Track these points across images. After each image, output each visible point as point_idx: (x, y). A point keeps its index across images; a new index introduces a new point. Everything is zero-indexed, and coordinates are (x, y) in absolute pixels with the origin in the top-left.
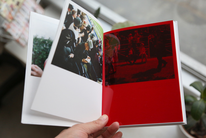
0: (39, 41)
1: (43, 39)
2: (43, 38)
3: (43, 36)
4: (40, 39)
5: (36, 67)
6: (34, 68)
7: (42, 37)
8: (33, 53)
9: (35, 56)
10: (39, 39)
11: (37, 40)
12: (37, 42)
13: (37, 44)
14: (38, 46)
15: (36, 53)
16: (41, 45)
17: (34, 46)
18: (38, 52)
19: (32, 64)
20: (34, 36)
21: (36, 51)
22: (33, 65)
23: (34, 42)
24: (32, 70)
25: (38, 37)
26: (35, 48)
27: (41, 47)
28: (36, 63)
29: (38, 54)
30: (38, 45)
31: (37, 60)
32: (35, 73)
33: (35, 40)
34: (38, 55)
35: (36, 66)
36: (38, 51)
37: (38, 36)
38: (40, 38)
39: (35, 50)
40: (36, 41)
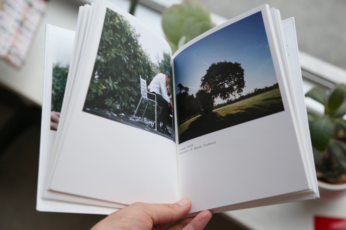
0: (62, 73)
4: (65, 69)
5: (58, 115)
6: (56, 117)
7: (68, 65)
8: (54, 92)
9: (56, 96)
10: (63, 70)
11: (60, 72)
12: (58, 75)
13: (59, 78)
14: (61, 81)
15: (59, 92)
17: (54, 81)
18: (62, 91)
19: (52, 110)
20: (53, 64)
21: (58, 88)
22: (54, 112)
23: (54, 74)
24: (52, 120)
25: (61, 66)
26: (55, 84)
28: (58, 108)
30: (62, 79)
31: (60, 104)
33: (56, 71)
34: (61, 95)
36: (61, 88)
37: (60, 63)
38: (64, 67)
39: (55, 87)
40: (57, 73)
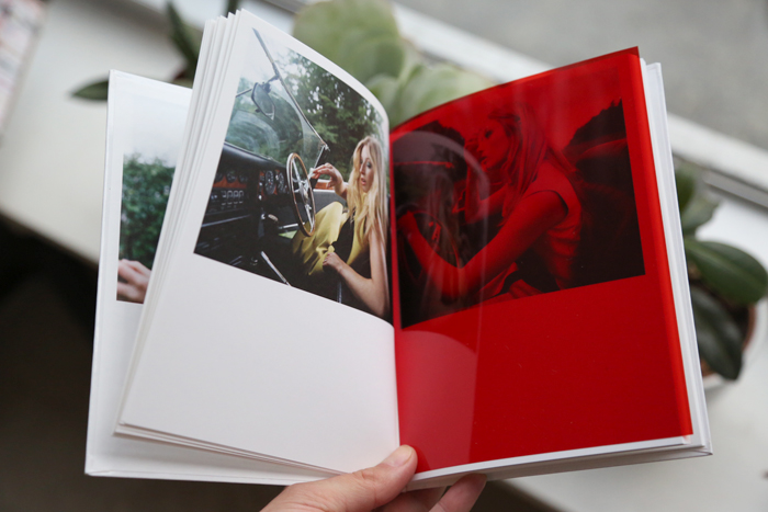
0: (145, 175)
1: (161, 166)
2: (160, 161)
3: (160, 157)
4: (150, 167)
5: (135, 269)
6: (129, 272)
7: (157, 159)
8: (125, 219)
9: (131, 227)
10: (145, 169)
11: (139, 173)
12: (136, 180)
13: (137, 186)
14: (141, 194)
15: (136, 216)
16: (152, 190)
17: (125, 193)
18: (144, 216)
20: (125, 157)
21: (136, 209)
22: (125, 261)
23: (127, 177)
24: (122, 279)
25: (141, 161)
26: (129, 199)
27: (153, 194)
28: (135, 252)
29: (141, 219)
30: (143, 190)
31: (138, 243)
32: (131, 291)
33: (130, 172)
34: (141, 224)
35: (137, 264)
36: (143, 210)
37: (140, 155)
38: (150, 162)
39: (129, 207)
40: (132, 176)
